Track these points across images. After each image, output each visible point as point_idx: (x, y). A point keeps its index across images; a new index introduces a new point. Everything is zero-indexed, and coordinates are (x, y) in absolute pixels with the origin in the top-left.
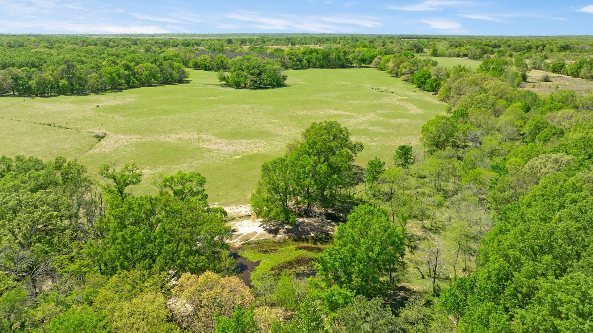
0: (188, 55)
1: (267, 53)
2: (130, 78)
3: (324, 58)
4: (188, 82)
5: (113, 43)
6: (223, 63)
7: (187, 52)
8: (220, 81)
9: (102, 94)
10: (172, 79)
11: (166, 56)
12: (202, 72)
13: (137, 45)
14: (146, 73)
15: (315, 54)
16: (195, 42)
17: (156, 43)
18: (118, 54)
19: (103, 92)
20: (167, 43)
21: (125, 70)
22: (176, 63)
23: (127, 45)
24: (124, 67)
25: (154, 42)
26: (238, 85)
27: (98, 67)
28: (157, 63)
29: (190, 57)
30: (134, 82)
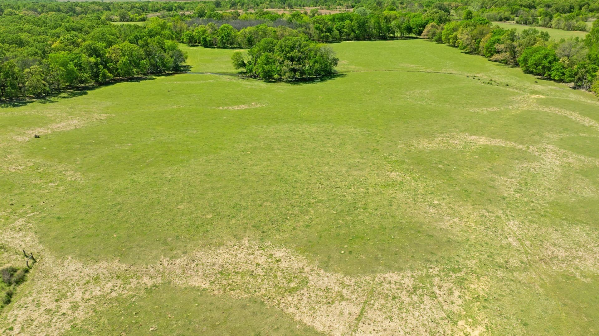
0: (179, 25)
1: (283, 21)
2: (98, 69)
3: (359, 27)
4: (186, 69)
5: (80, 8)
6: (229, 36)
7: (177, 20)
8: (236, 68)
9: (51, 102)
10: (164, 65)
11: (152, 30)
12: (200, 49)
13: (110, 10)
14: (124, 59)
15: (347, 22)
16: (178, 6)
17: (133, 7)
18: (81, 26)
19: (54, 95)
20: (145, 7)
21: (90, 55)
22: (167, 41)
23: (98, 10)
24: (88, 50)
25: (130, 7)
26: (268, 77)
27: (44, 52)
28: (140, 42)
29: (181, 27)
30: (104, 76)
